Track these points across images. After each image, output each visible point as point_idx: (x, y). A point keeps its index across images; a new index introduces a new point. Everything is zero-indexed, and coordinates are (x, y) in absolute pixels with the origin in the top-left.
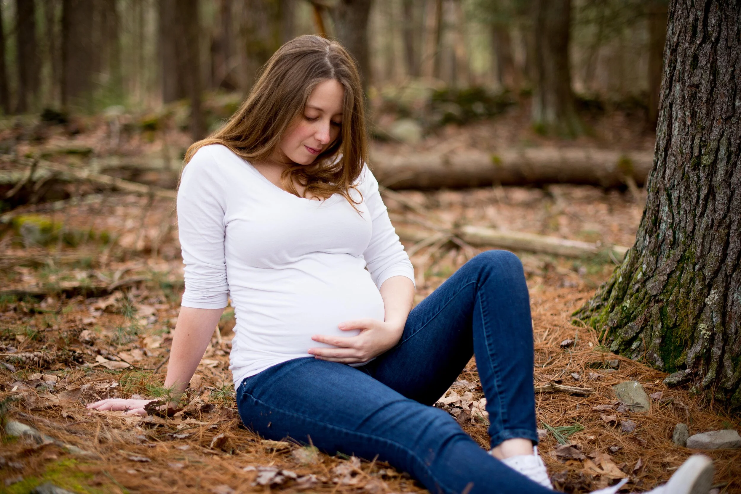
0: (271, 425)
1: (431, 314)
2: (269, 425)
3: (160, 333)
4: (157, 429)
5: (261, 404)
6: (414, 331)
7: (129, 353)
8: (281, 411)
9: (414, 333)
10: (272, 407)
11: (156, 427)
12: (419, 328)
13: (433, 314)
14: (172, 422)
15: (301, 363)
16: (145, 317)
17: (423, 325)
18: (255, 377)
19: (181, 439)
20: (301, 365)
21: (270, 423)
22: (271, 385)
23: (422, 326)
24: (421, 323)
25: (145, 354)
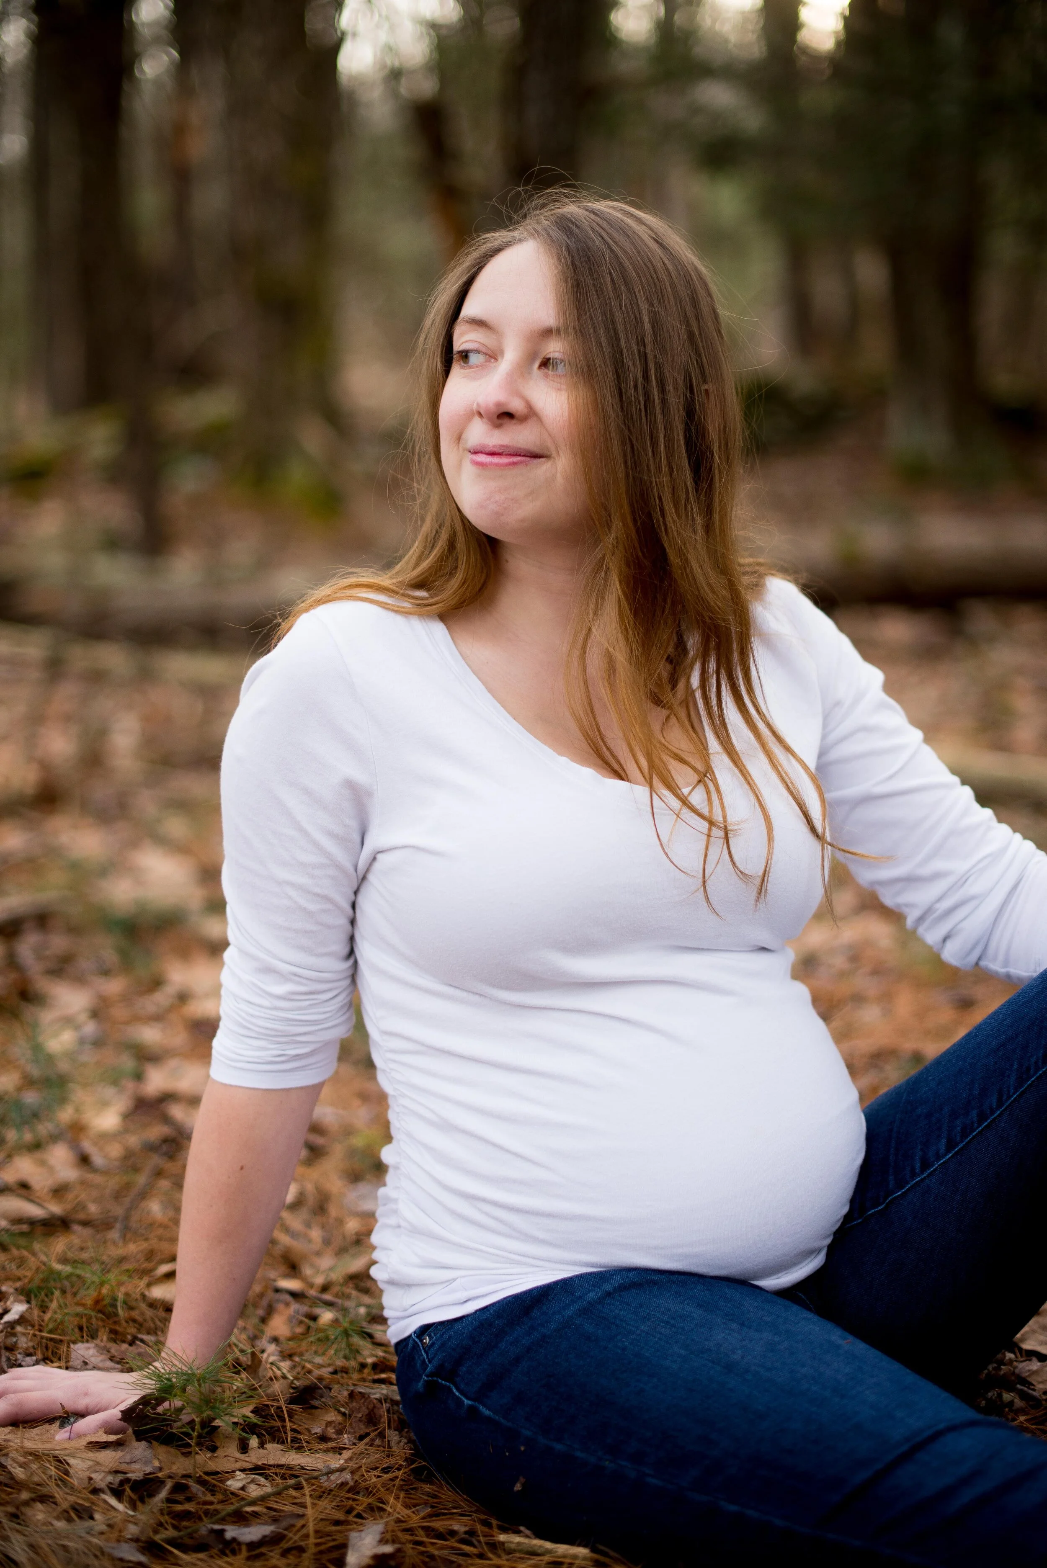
0: (523, 1485)
1: (974, 1114)
2: (518, 1487)
3: (114, 1079)
4: (168, 1500)
5: (488, 1418)
6: (925, 1165)
7: (38, 1155)
8: (558, 1447)
9: (923, 1171)
10: (528, 1433)
11: (163, 1494)
12: (938, 1158)
13: (982, 1117)
14: (212, 1466)
15: (608, 1287)
16: (68, 1021)
17: (950, 1146)
18: (459, 1326)
19: (251, 1546)
20: (609, 1294)
21: (522, 1480)
22: (518, 1360)
23: (948, 1151)
24: (944, 1141)
25: (84, 1160)
